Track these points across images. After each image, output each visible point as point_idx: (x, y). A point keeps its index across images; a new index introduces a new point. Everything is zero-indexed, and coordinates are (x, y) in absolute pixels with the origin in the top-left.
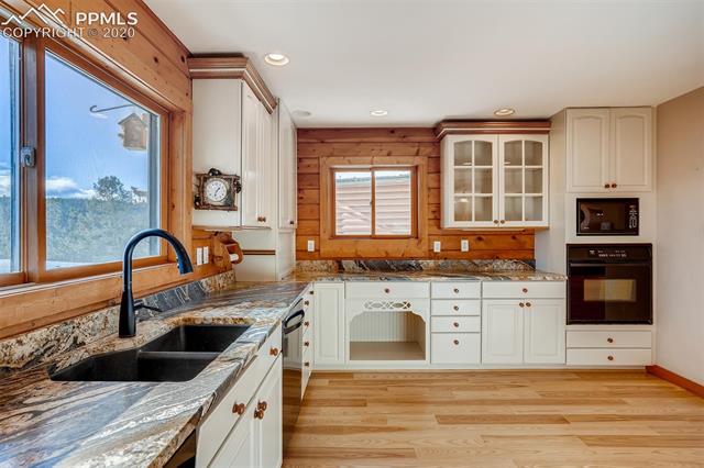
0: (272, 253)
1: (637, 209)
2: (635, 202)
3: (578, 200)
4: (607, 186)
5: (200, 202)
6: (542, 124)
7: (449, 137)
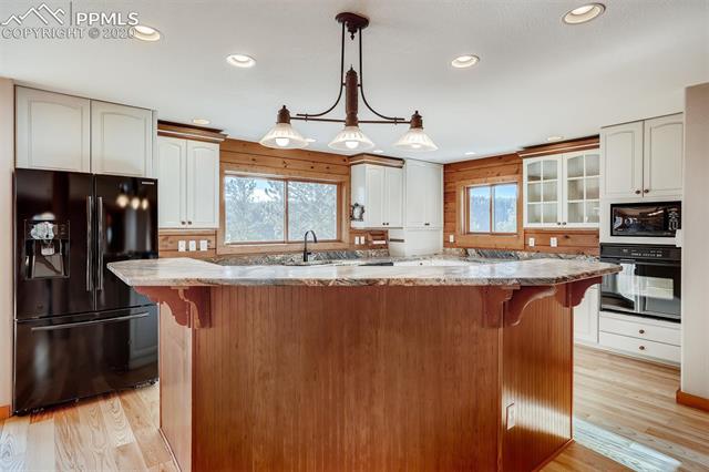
0: (402, 241)
1: (679, 212)
2: (678, 204)
3: (612, 206)
4: (638, 192)
5: (352, 218)
6: (591, 141)
7: (524, 160)
